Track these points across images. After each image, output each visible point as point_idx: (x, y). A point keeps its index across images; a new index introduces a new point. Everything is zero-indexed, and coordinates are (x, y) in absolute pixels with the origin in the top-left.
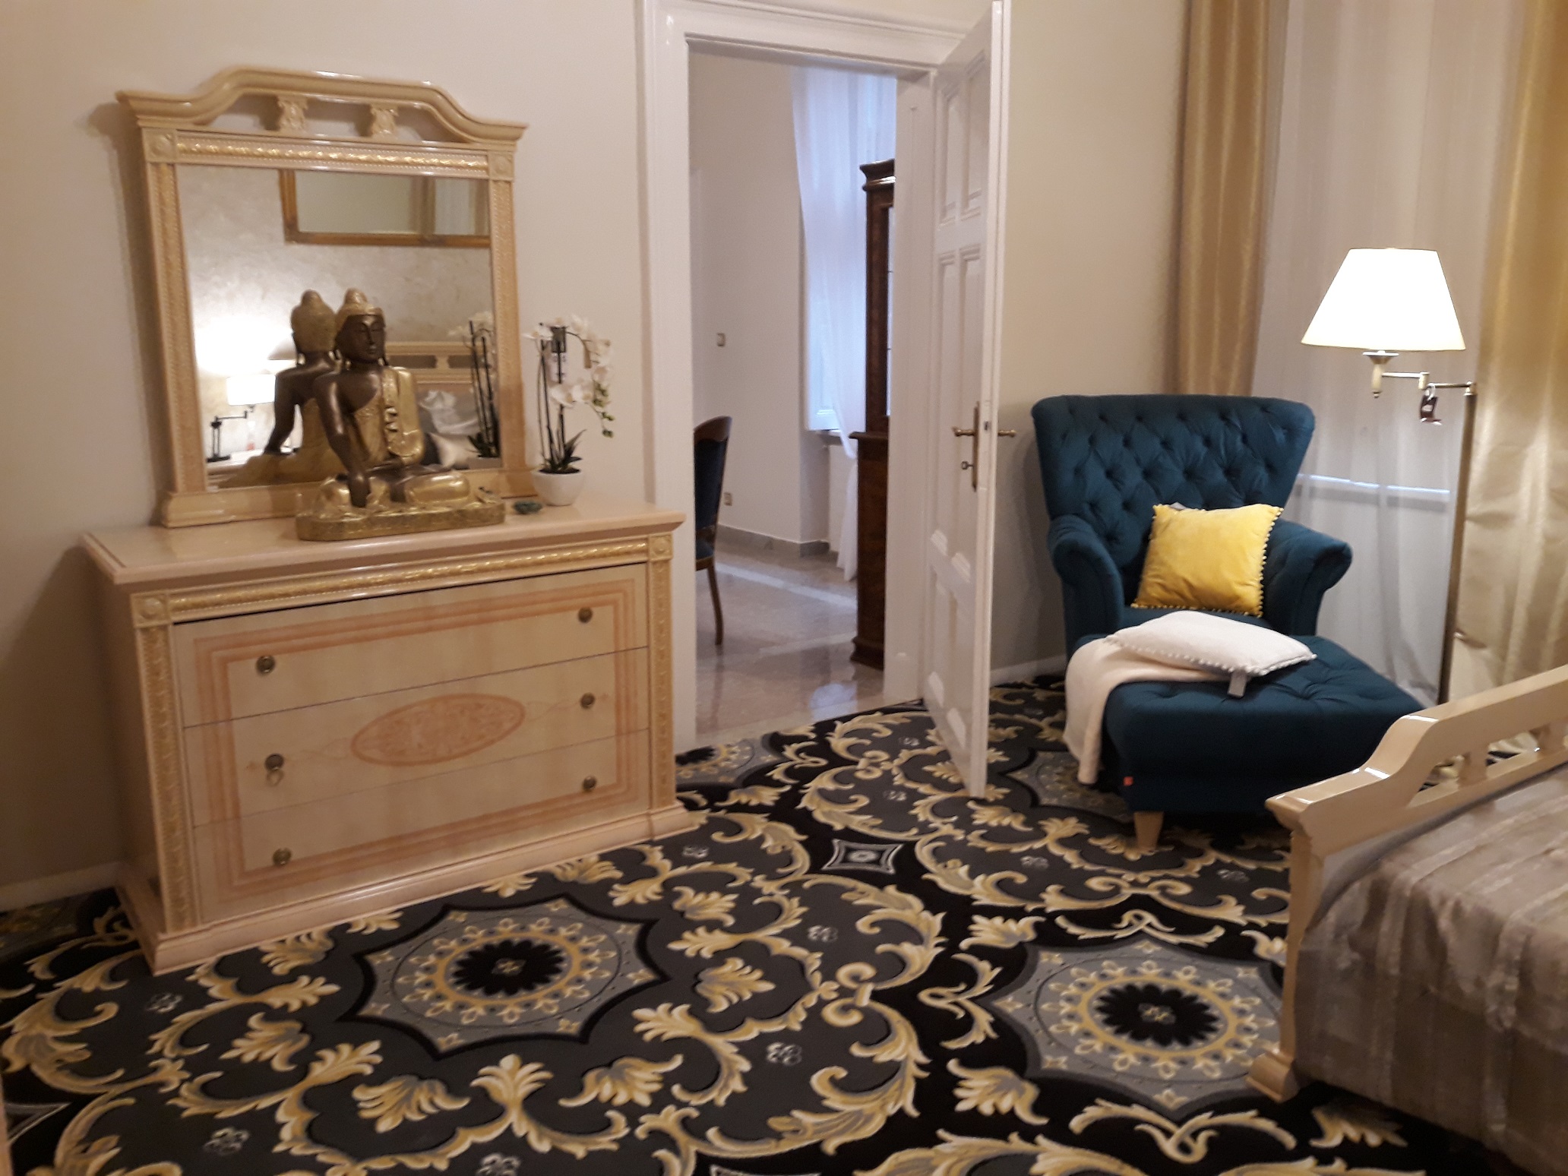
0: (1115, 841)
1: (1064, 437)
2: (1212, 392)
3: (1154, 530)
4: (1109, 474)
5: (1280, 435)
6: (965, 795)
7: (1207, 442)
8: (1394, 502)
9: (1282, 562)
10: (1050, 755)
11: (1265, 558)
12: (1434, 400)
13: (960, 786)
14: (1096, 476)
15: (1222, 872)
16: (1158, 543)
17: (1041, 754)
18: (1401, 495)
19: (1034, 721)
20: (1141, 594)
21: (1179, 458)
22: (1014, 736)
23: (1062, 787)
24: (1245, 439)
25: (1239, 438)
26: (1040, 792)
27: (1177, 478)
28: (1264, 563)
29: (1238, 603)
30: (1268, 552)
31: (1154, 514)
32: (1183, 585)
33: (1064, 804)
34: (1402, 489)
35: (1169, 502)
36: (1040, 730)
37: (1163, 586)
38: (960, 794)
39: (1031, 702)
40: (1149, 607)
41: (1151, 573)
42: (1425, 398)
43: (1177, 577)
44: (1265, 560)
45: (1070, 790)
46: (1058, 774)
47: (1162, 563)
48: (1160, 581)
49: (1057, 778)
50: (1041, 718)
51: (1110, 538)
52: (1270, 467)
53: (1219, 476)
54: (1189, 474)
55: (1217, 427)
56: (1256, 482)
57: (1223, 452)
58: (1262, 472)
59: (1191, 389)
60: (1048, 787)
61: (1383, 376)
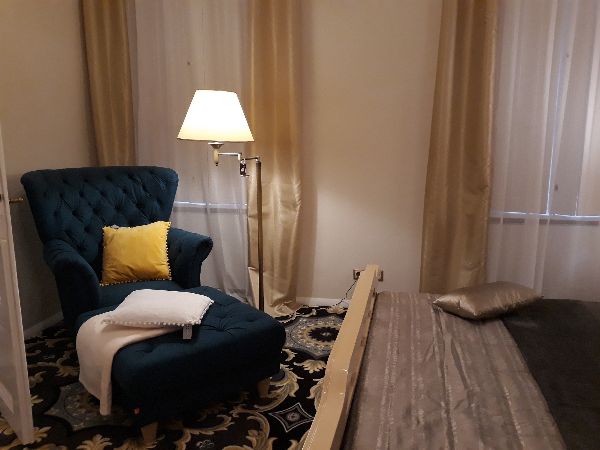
0: (130, 443)
1: (45, 195)
2: (118, 164)
3: (104, 241)
4: (75, 213)
5: (162, 185)
6: (19, 444)
7: (125, 191)
8: (214, 211)
9: (180, 250)
10: (68, 387)
11: (167, 249)
12: (245, 165)
13: (14, 436)
14: (67, 216)
15: (198, 444)
16: (109, 248)
17: (63, 389)
18: (218, 207)
19: (51, 364)
20: (104, 278)
21: (111, 200)
22: (41, 380)
23: (83, 411)
24: (144, 188)
25: (141, 188)
26: (70, 420)
27: (111, 211)
28: (168, 251)
29: (159, 275)
30: (169, 246)
31: (104, 232)
32: (128, 270)
33: (89, 426)
34: (219, 205)
35: (110, 225)
36: (57, 369)
37: (117, 272)
38: (14, 444)
39: (46, 351)
40: (110, 284)
41: (108, 266)
42: (241, 165)
43: (124, 266)
44: (167, 250)
45: (90, 412)
46: (78, 401)
47: (115, 259)
48: (114, 269)
49: (78, 404)
50: (55, 361)
51: (81, 249)
52: (160, 202)
53: (134, 208)
54: (119, 208)
55: (129, 183)
56: (154, 210)
57: (134, 196)
58: (156, 204)
59: (107, 163)
60: (74, 414)
61: (219, 155)
